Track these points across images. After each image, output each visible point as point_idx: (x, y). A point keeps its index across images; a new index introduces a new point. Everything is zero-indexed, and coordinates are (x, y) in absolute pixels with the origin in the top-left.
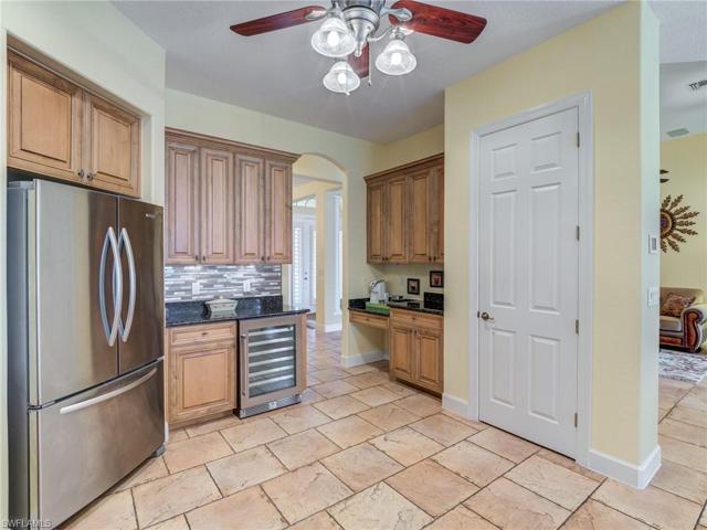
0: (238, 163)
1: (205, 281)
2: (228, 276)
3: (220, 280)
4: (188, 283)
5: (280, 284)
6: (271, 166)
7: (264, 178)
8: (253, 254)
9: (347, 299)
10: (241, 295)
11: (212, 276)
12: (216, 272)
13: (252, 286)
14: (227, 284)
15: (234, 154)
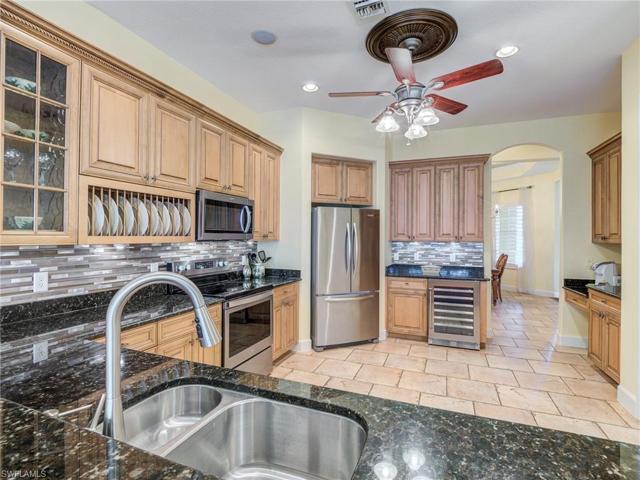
0: (438, 172)
1: (422, 252)
2: (439, 250)
3: (433, 252)
4: (413, 253)
5: (482, 258)
6: (465, 168)
7: (459, 178)
8: (449, 234)
9: (563, 278)
10: (448, 264)
11: (427, 249)
12: (429, 246)
13: (457, 258)
14: (437, 255)
15: (435, 166)
